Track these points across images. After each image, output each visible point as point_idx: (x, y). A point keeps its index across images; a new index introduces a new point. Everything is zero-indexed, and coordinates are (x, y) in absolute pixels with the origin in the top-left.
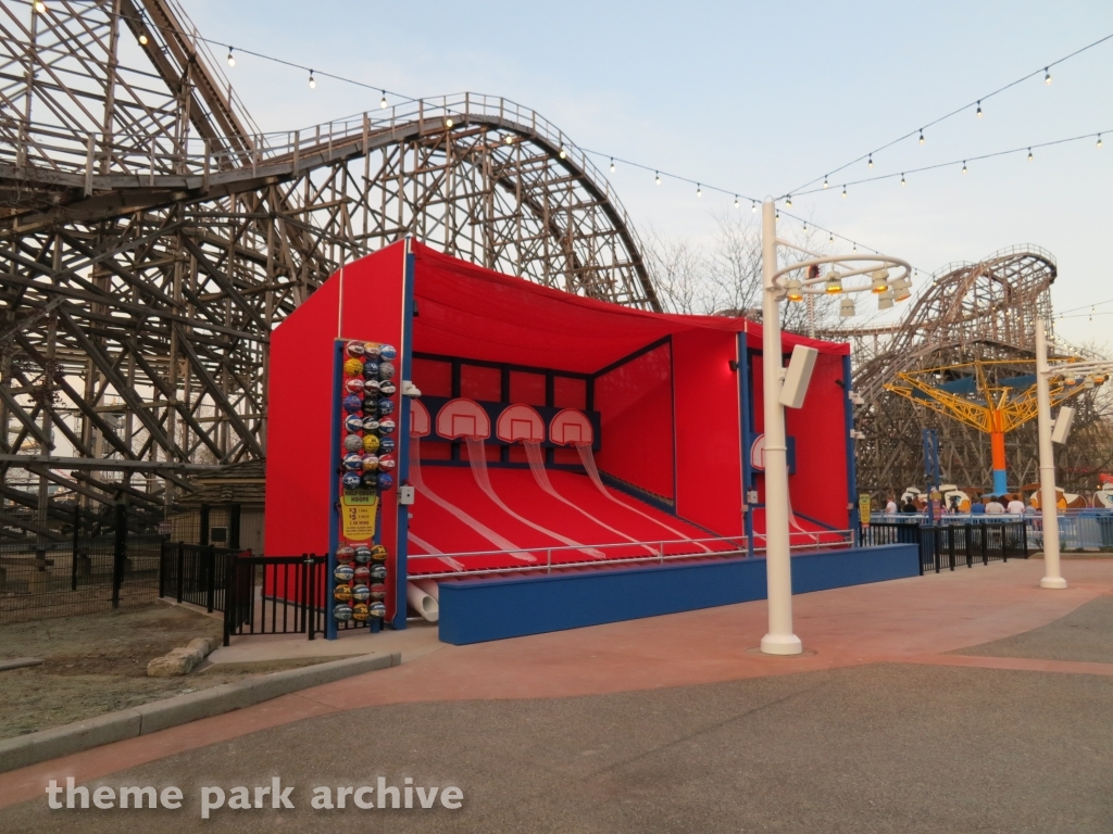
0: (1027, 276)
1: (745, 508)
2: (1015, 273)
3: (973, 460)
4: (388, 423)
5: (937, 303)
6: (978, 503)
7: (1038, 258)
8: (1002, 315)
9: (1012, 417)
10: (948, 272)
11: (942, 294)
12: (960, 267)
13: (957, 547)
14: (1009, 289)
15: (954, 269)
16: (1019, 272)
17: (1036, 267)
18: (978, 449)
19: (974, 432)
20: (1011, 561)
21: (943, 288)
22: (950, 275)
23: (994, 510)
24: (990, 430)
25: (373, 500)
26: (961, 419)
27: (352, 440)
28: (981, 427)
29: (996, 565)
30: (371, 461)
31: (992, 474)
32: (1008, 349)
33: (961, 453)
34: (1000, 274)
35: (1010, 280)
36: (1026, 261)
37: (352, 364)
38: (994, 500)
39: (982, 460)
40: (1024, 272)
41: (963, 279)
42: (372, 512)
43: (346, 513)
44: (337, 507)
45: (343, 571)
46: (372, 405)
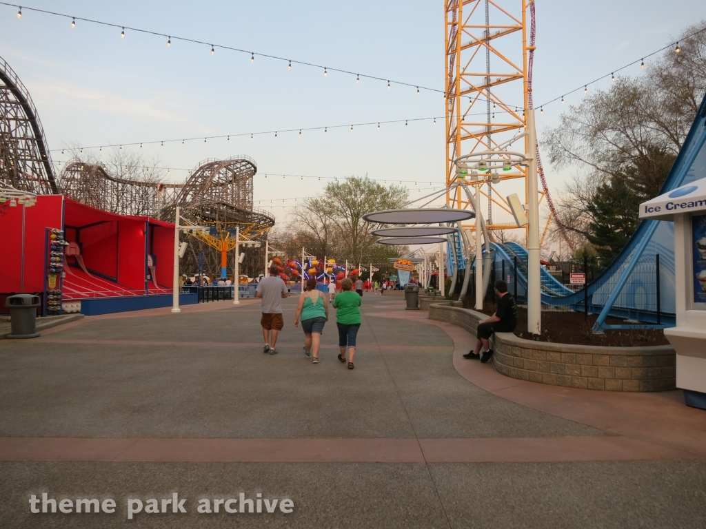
0: (243, 170)
1: (146, 281)
2: (237, 168)
3: (212, 262)
4: (62, 254)
5: (200, 179)
6: (214, 280)
7: (249, 163)
8: (230, 187)
9: (231, 245)
10: (206, 163)
11: (203, 174)
12: (213, 161)
13: (210, 297)
14: (234, 175)
15: (210, 162)
16: (239, 168)
17: (248, 166)
18: (215, 255)
19: (214, 249)
20: (226, 301)
21: (204, 172)
22: (208, 164)
23: (221, 284)
24: (221, 250)
25: (55, 276)
26: (209, 245)
27: (53, 258)
28: (218, 248)
29: (221, 301)
30: (58, 265)
31: (220, 268)
32: (232, 208)
33: (207, 256)
34: (231, 167)
35: (235, 171)
36: (244, 163)
37: (54, 236)
38: (221, 280)
39: (216, 262)
40: (242, 168)
41: (214, 168)
42: (55, 280)
43: (49, 280)
44: (47, 278)
45: (51, 297)
46: (58, 248)
